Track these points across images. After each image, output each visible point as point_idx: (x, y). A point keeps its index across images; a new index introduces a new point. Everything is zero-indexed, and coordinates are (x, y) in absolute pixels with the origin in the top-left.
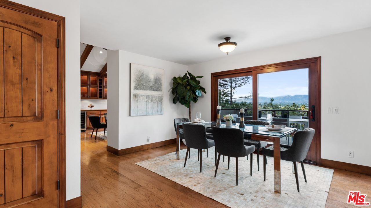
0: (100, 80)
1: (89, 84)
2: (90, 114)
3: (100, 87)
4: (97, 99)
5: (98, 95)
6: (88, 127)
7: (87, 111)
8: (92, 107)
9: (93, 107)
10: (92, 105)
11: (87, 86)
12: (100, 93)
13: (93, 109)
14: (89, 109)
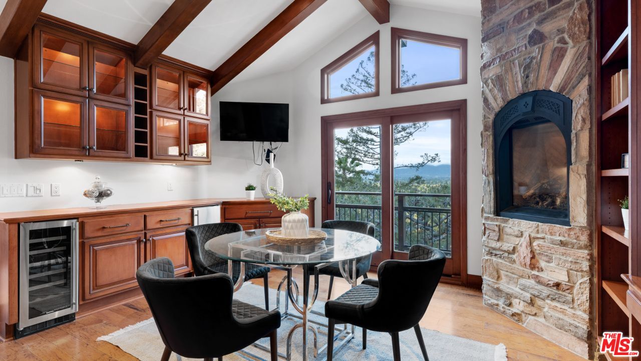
0: (140, 80)
1: (90, 90)
2: (100, 234)
3: (140, 109)
4: (127, 159)
5: (132, 143)
6: (87, 296)
7: (86, 220)
8: (102, 195)
9: (108, 195)
10: (104, 187)
11: (78, 99)
12: (140, 137)
13: (106, 205)
14: (90, 206)
